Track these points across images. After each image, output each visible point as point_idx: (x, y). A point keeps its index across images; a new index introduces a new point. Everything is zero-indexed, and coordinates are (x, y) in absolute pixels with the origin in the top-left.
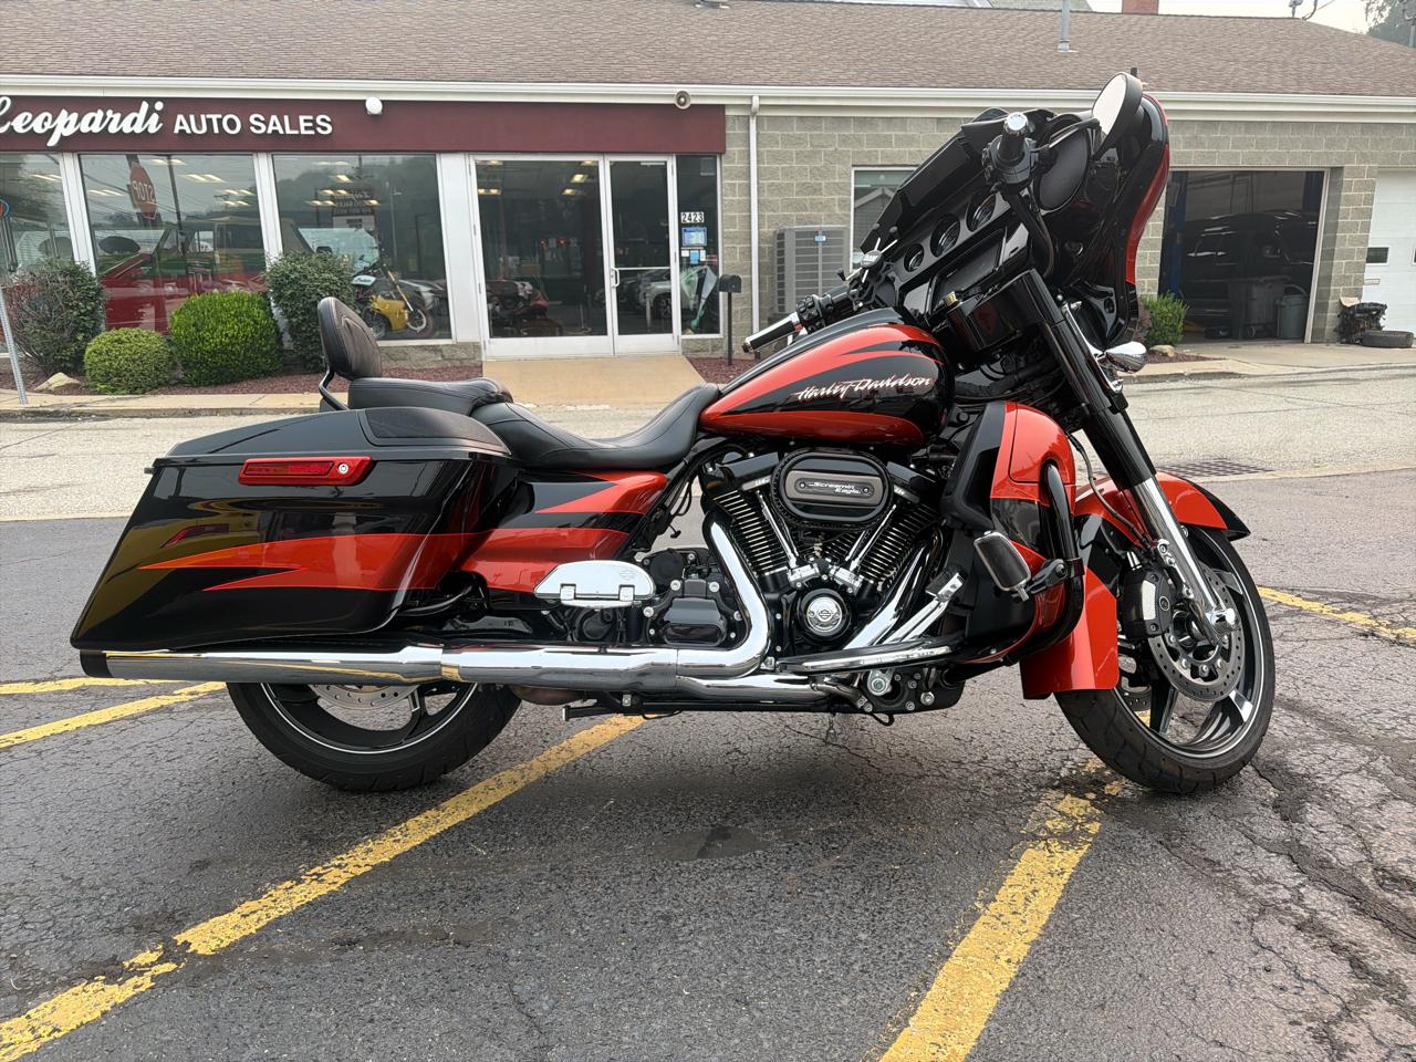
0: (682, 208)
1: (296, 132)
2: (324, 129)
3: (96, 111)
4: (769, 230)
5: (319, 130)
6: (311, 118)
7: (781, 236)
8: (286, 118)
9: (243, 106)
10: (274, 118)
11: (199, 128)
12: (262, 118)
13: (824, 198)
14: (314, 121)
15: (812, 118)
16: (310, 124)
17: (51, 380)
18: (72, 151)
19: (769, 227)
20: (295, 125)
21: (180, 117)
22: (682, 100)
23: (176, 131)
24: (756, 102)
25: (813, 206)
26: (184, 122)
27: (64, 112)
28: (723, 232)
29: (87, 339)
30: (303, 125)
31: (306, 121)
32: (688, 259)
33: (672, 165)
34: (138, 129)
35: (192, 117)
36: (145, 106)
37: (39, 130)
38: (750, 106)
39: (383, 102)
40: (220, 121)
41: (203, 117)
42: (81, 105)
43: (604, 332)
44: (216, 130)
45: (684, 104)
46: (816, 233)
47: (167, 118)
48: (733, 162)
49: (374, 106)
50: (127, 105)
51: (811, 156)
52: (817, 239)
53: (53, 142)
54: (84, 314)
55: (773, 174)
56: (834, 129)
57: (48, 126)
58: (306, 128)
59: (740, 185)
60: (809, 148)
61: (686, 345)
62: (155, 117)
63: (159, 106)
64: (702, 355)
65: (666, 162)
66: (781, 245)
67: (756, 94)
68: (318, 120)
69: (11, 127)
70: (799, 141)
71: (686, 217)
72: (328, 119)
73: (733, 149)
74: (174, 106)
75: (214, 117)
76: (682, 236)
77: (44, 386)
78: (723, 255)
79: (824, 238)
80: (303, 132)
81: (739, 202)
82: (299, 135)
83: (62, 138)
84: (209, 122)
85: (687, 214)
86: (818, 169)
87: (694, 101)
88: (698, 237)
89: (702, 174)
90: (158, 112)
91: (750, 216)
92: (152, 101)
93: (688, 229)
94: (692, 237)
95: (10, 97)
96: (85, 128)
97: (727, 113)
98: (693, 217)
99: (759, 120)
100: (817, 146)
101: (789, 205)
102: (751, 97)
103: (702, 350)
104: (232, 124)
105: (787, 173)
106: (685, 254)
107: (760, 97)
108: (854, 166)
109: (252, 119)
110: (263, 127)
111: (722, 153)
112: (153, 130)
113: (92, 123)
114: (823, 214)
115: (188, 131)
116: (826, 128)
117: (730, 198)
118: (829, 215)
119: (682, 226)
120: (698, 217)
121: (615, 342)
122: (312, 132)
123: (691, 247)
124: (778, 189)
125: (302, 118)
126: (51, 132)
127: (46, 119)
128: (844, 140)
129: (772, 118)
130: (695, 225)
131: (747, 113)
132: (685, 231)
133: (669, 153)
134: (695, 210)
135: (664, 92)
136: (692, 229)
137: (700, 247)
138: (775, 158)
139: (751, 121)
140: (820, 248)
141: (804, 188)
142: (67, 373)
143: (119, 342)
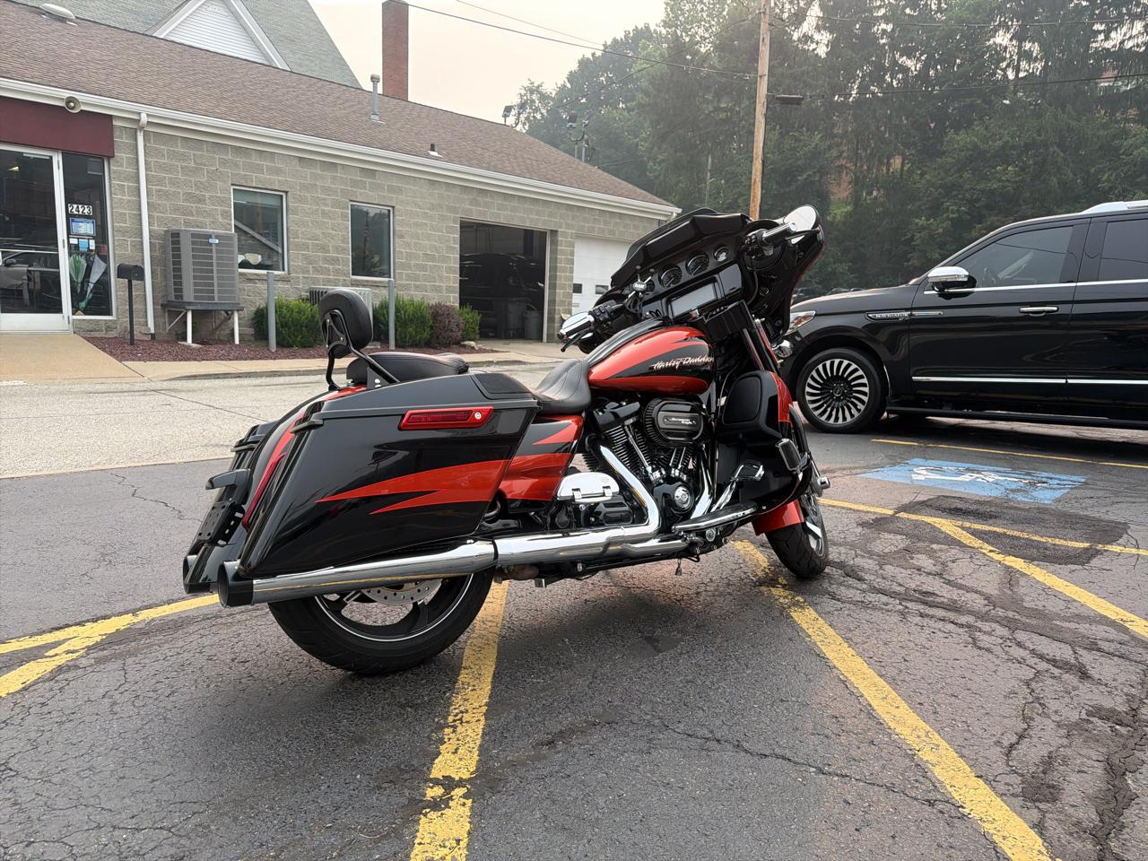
0: (69, 200)
4: (160, 229)
7: (175, 235)
13: (209, 207)
15: (193, 140)
19: (158, 226)
22: (72, 104)
24: (144, 119)
25: (199, 213)
28: (113, 226)
32: (77, 246)
33: (57, 160)
38: (138, 121)
45: (73, 108)
46: (210, 237)
48: (121, 166)
51: (195, 171)
52: (211, 241)
55: (161, 181)
56: (214, 152)
59: (129, 187)
60: (192, 165)
61: (77, 325)
64: (100, 334)
65: (51, 157)
66: (175, 242)
67: (144, 112)
70: (184, 157)
71: (74, 209)
73: (121, 154)
76: (69, 225)
79: (217, 241)
81: (129, 201)
85: (75, 206)
86: (201, 183)
87: (84, 108)
88: (87, 228)
89: (89, 172)
91: (140, 215)
93: (76, 219)
94: (80, 227)
97: (115, 123)
98: (81, 210)
99: (146, 134)
100: (201, 164)
101: (176, 210)
102: (139, 114)
103: (95, 330)
105: (173, 182)
106: (74, 241)
107: (148, 115)
108: (232, 185)
111: (111, 156)
114: (208, 220)
116: (207, 151)
117: (119, 197)
118: (214, 222)
119: (69, 216)
120: (86, 210)
123: (79, 236)
124: (166, 195)
128: (224, 163)
129: (159, 134)
130: (83, 216)
131: (135, 126)
132: (73, 221)
133: (55, 149)
134: (83, 204)
135: (53, 95)
136: (80, 220)
137: (89, 237)
138: (162, 168)
139: (138, 134)
140: (214, 247)
141: (190, 197)
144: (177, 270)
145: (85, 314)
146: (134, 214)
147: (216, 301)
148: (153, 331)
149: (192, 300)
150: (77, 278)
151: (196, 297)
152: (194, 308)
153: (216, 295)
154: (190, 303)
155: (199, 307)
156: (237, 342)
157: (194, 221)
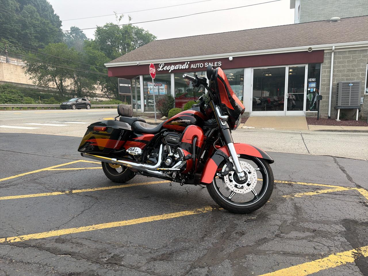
0: (309, 78)
2: (220, 65)
3: (178, 65)
4: (335, 82)
6: (217, 62)
7: (338, 84)
8: (212, 63)
9: (204, 61)
10: (210, 63)
11: (195, 67)
12: (207, 63)
13: (356, 73)
15: (353, 51)
17: (163, 118)
18: (173, 73)
19: (336, 82)
21: (192, 65)
22: (310, 50)
23: (191, 68)
24: (334, 48)
25: (352, 75)
26: (193, 66)
27: (172, 65)
28: (321, 84)
29: (170, 110)
32: (310, 91)
33: (307, 66)
34: (184, 68)
36: (186, 63)
37: (168, 69)
38: (332, 49)
39: (233, 57)
40: (199, 65)
42: (175, 64)
43: (283, 110)
44: (198, 67)
45: (311, 50)
46: (350, 83)
47: (190, 65)
48: (326, 64)
49: (231, 58)
50: (183, 63)
51: (352, 61)
52: (350, 85)
53: (170, 71)
54: (170, 105)
55: (339, 67)
56: (361, 53)
57: (169, 68)
58: (216, 65)
59: (327, 71)
60: (351, 59)
61: (307, 114)
64: (312, 117)
65: (305, 66)
66: (338, 87)
67: (334, 46)
68: (219, 63)
69: (164, 69)
70: (348, 57)
71: (310, 80)
72: (221, 62)
73: (326, 61)
74: (192, 62)
75: (198, 64)
76: (308, 85)
77: (161, 118)
78: (321, 90)
79: (352, 85)
80: (215, 66)
81: (327, 75)
83: (172, 70)
84: (197, 65)
85: (311, 79)
86: (354, 65)
87: (313, 50)
88: (314, 85)
89: (316, 68)
90: (188, 64)
91: (330, 79)
92: (187, 62)
93: (310, 83)
94: (311, 85)
95: (164, 63)
96: (175, 69)
97: (325, 52)
98: (312, 80)
100: (355, 58)
101: (343, 76)
102: (332, 47)
103: (312, 116)
104: (201, 65)
105: (343, 67)
106: (309, 89)
107: (335, 47)
108: (367, 63)
109: (205, 64)
110: (207, 65)
111: (322, 62)
112: (187, 68)
113: (177, 67)
114: (355, 78)
115: (193, 68)
116: (358, 53)
117: (324, 74)
118: (357, 78)
119: (308, 82)
120: (314, 80)
121: (286, 113)
122: (217, 66)
123: (311, 88)
124: (340, 71)
125: (215, 63)
126: (170, 69)
127: (169, 67)
128: (364, 56)
129: (337, 52)
131: (331, 51)
132: (309, 83)
133: (306, 64)
134: (313, 78)
135: (304, 48)
136: (312, 83)
137: (313, 88)
138: (340, 62)
139: (332, 53)
140: (351, 87)
141: (349, 70)
142: (166, 116)
143: (174, 110)
144: (337, 96)
145: (311, 111)
146: (328, 79)
147: (349, 105)
148: (329, 116)
149: (340, 105)
150: (310, 100)
151: (342, 104)
152: (341, 108)
153: (350, 103)
154: (339, 107)
155: (343, 108)
156: (357, 120)
157: (350, 78)
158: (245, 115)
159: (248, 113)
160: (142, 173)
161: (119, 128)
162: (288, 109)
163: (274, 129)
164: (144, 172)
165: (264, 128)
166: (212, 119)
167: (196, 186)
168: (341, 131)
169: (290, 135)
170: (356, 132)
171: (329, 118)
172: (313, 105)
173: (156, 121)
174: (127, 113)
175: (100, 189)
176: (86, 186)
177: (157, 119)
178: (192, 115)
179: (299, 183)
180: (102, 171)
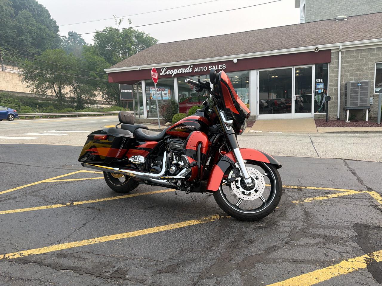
0: (316, 78)
1: (218, 69)
3: (180, 69)
4: (344, 83)
5: (223, 68)
7: (346, 84)
8: (216, 66)
9: (208, 64)
10: (214, 66)
11: (199, 70)
12: (211, 67)
13: (365, 72)
14: (222, 66)
15: (360, 50)
16: (221, 67)
17: (167, 123)
18: (176, 77)
19: (344, 82)
20: (218, 67)
21: (196, 68)
22: (317, 50)
23: (195, 71)
24: (341, 47)
25: (360, 75)
27: (175, 69)
28: (329, 84)
29: (174, 115)
30: (220, 67)
31: (220, 66)
32: (318, 92)
33: (314, 67)
34: (188, 72)
35: (198, 68)
36: (189, 66)
37: (171, 73)
38: (339, 49)
39: (237, 60)
40: (203, 68)
41: (200, 68)
42: (178, 68)
43: (290, 112)
44: (202, 70)
46: (358, 83)
47: (193, 69)
48: (333, 64)
49: (235, 61)
50: (186, 67)
51: (360, 61)
52: (358, 85)
54: (174, 110)
55: (347, 67)
56: (369, 52)
59: (335, 71)
60: (359, 58)
61: (315, 116)
62: (191, 69)
63: (192, 66)
64: (320, 119)
65: (312, 67)
66: (346, 87)
67: (341, 46)
68: (223, 66)
69: (166, 73)
70: (356, 56)
71: (318, 81)
72: (225, 65)
73: (333, 61)
74: (195, 66)
76: (316, 87)
77: (165, 125)
78: (329, 90)
79: (361, 84)
81: (335, 75)
82: (219, 69)
83: (174, 75)
85: (318, 80)
86: (362, 64)
87: (320, 50)
88: (321, 86)
89: (323, 69)
91: (338, 79)
93: (318, 84)
94: (319, 86)
95: (167, 67)
96: (178, 72)
97: (332, 51)
98: (320, 81)
99: (342, 52)
100: (363, 58)
101: (351, 75)
102: (339, 46)
103: (320, 117)
104: (205, 68)
105: (351, 66)
106: (317, 91)
107: (342, 46)
108: (375, 62)
109: (209, 67)
110: (211, 68)
111: (330, 62)
112: (190, 72)
113: (180, 71)
114: (364, 77)
115: (197, 71)
116: (366, 52)
117: (332, 74)
118: (366, 77)
119: (316, 83)
121: (293, 115)
122: (221, 69)
123: (318, 89)
124: (348, 71)
126: (173, 73)
127: (172, 71)
128: (372, 55)
129: (345, 51)
130: (321, 82)
131: (338, 51)
133: (313, 64)
134: (320, 79)
135: (311, 48)
136: (319, 84)
137: (321, 89)
138: (347, 62)
139: (339, 53)
140: (359, 87)
141: (357, 70)
142: (170, 122)
143: (178, 116)
144: (346, 96)
145: (319, 112)
146: (336, 79)
147: (359, 106)
149: (349, 106)
150: (319, 102)
151: (351, 105)
152: (350, 109)
153: (359, 104)
154: (348, 107)
155: (352, 108)
156: (367, 120)
157: (358, 78)
158: (252, 119)
159: (255, 117)
160: (146, 182)
161: (121, 136)
162: (296, 111)
163: (282, 132)
164: (147, 181)
165: (271, 132)
166: (217, 124)
167: (202, 193)
168: (350, 133)
169: (298, 138)
170: (366, 133)
171: (338, 119)
172: (321, 107)
173: (160, 127)
174: (128, 120)
175: (102, 200)
176: (88, 198)
177: (161, 126)
178: (196, 121)
179: (308, 188)
180: (104, 181)
